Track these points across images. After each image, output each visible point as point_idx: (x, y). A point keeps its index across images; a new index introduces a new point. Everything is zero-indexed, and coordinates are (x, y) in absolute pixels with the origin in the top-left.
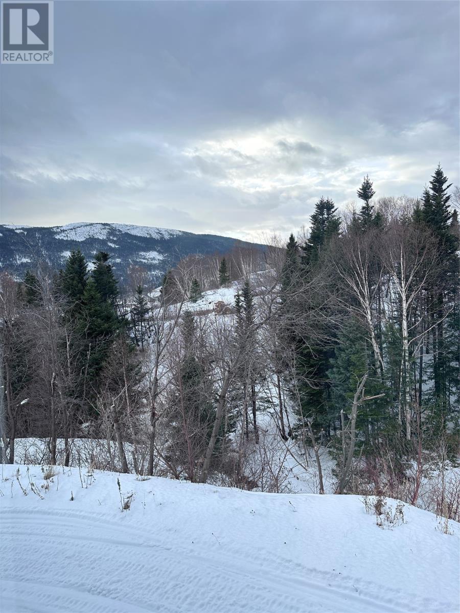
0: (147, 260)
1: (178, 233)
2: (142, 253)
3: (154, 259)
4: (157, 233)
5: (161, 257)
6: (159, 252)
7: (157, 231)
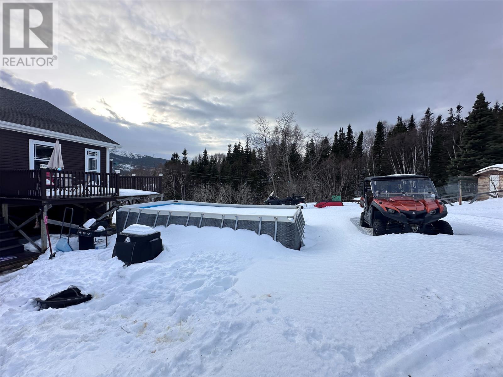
0: (123, 168)
1: (143, 156)
2: (121, 165)
3: (128, 168)
4: (131, 155)
5: (132, 168)
6: (131, 165)
7: (131, 154)
